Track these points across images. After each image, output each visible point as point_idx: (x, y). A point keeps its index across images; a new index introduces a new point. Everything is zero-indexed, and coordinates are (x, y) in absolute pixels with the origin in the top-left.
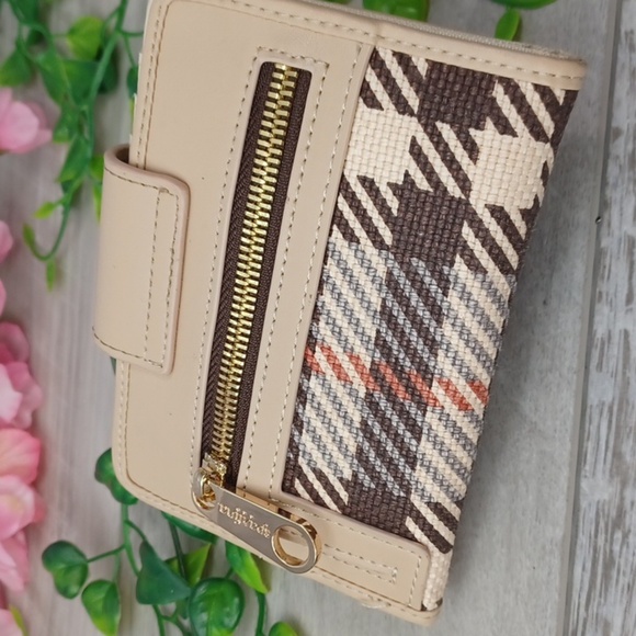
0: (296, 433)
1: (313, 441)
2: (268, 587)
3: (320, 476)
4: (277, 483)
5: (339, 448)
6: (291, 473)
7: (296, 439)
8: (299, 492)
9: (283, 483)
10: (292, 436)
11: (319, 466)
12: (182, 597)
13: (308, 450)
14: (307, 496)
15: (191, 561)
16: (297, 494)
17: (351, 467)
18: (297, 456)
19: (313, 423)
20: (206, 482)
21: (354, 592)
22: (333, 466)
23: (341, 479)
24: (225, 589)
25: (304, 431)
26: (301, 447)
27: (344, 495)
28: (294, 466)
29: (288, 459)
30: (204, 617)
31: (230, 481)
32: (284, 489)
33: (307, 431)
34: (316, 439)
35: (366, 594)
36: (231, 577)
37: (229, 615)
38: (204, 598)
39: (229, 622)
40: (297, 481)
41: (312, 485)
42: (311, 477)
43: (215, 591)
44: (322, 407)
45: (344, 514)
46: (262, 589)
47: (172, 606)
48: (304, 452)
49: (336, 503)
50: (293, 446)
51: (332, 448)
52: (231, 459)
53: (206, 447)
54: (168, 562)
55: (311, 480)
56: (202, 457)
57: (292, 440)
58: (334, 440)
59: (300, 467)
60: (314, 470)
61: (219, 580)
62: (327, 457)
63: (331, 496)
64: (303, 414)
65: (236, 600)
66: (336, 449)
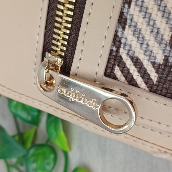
0: (120, 29)
1: (134, 35)
2: (70, 148)
3: (137, 62)
4: (101, 70)
5: (156, 38)
6: (112, 61)
7: (119, 34)
8: (118, 76)
9: (106, 71)
10: (116, 32)
11: (136, 55)
12: (21, 154)
13: (129, 42)
14: (123, 79)
15: (25, 136)
16: (115, 78)
17: (164, 52)
18: (118, 48)
19: (135, 19)
20: (48, 72)
21: (147, 148)
22: (148, 53)
23: (153, 64)
24: (46, 150)
25: (127, 27)
26: (123, 41)
27: (154, 76)
28: (116, 56)
29: (112, 51)
30: (34, 166)
31: (66, 70)
32: (106, 74)
33: (130, 26)
34: (137, 32)
35: (156, 148)
36: (49, 143)
37: (48, 164)
38: (33, 155)
39: (49, 168)
40: (117, 68)
41: (129, 70)
42: (129, 64)
43: (40, 151)
44: (144, 5)
45: (151, 91)
46: (67, 149)
47: (14, 160)
48: (125, 44)
49: (146, 83)
50: (117, 41)
51: (150, 38)
52: (66, 56)
53: (47, 48)
54: (14, 137)
55: (128, 66)
56: (43, 56)
57: (116, 36)
58: (152, 31)
59: (121, 57)
60: (132, 58)
61: (41, 146)
62: (145, 46)
63: (143, 77)
64: (127, 13)
65: (52, 156)
66: (153, 39)
